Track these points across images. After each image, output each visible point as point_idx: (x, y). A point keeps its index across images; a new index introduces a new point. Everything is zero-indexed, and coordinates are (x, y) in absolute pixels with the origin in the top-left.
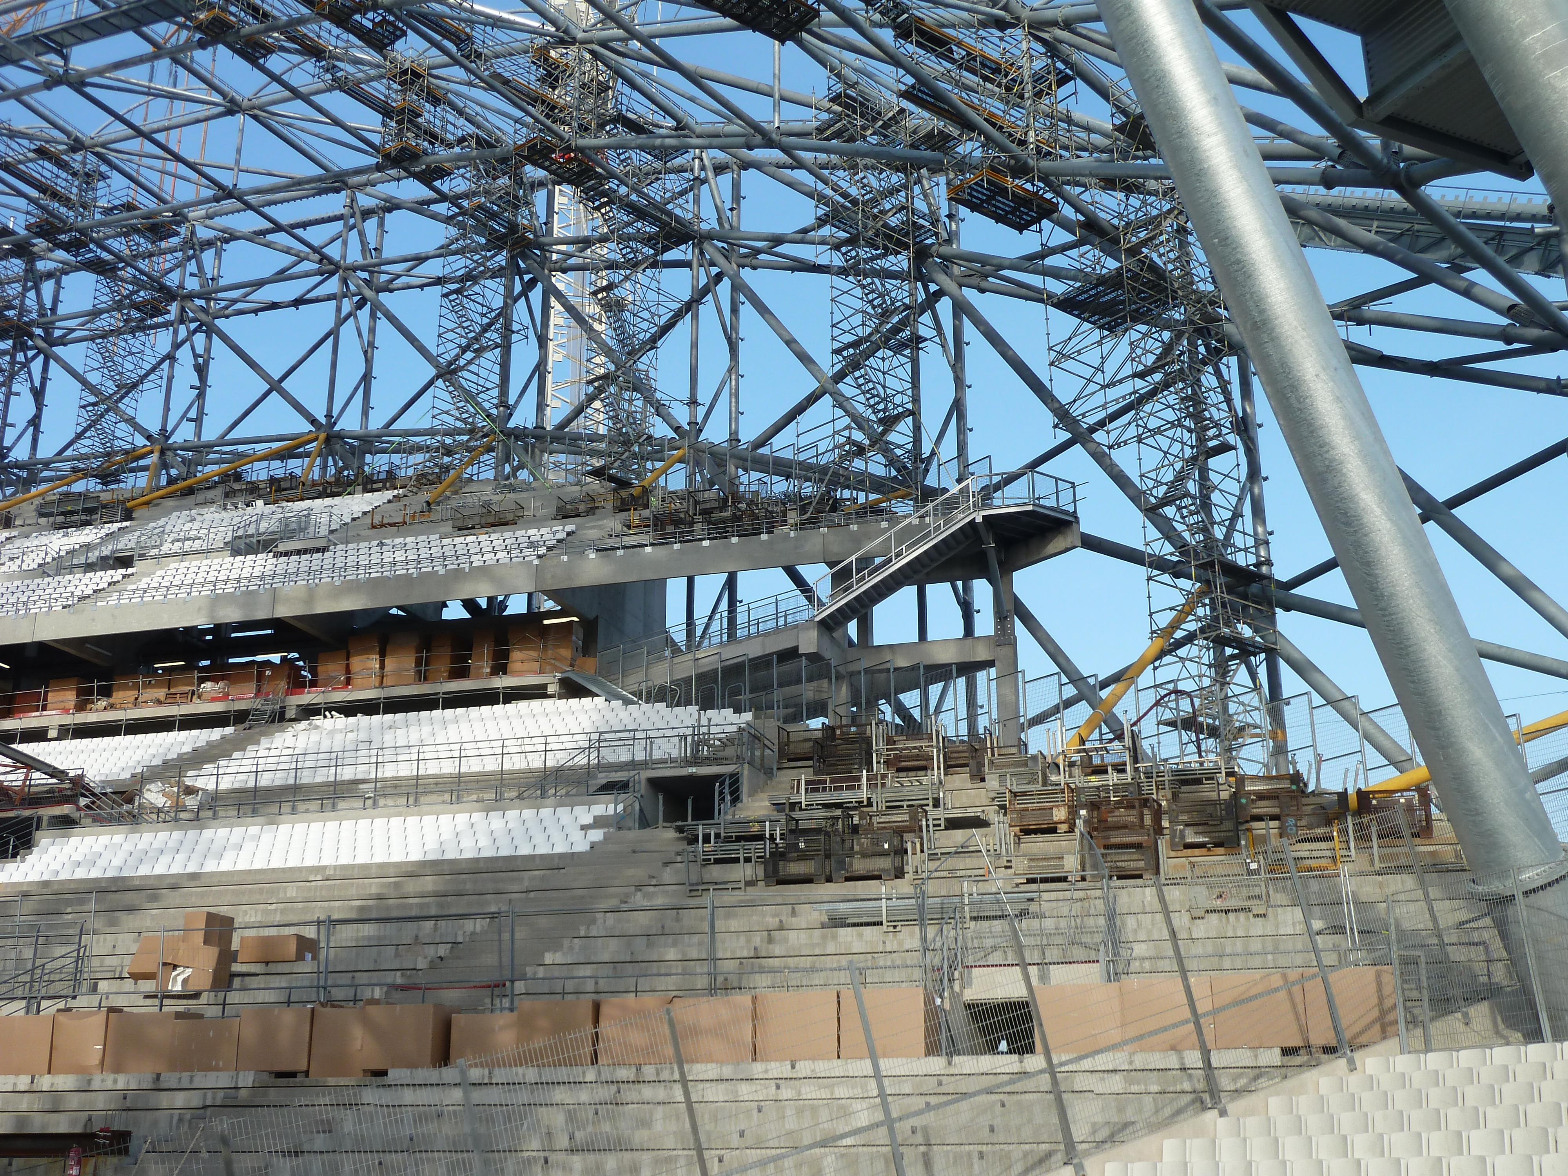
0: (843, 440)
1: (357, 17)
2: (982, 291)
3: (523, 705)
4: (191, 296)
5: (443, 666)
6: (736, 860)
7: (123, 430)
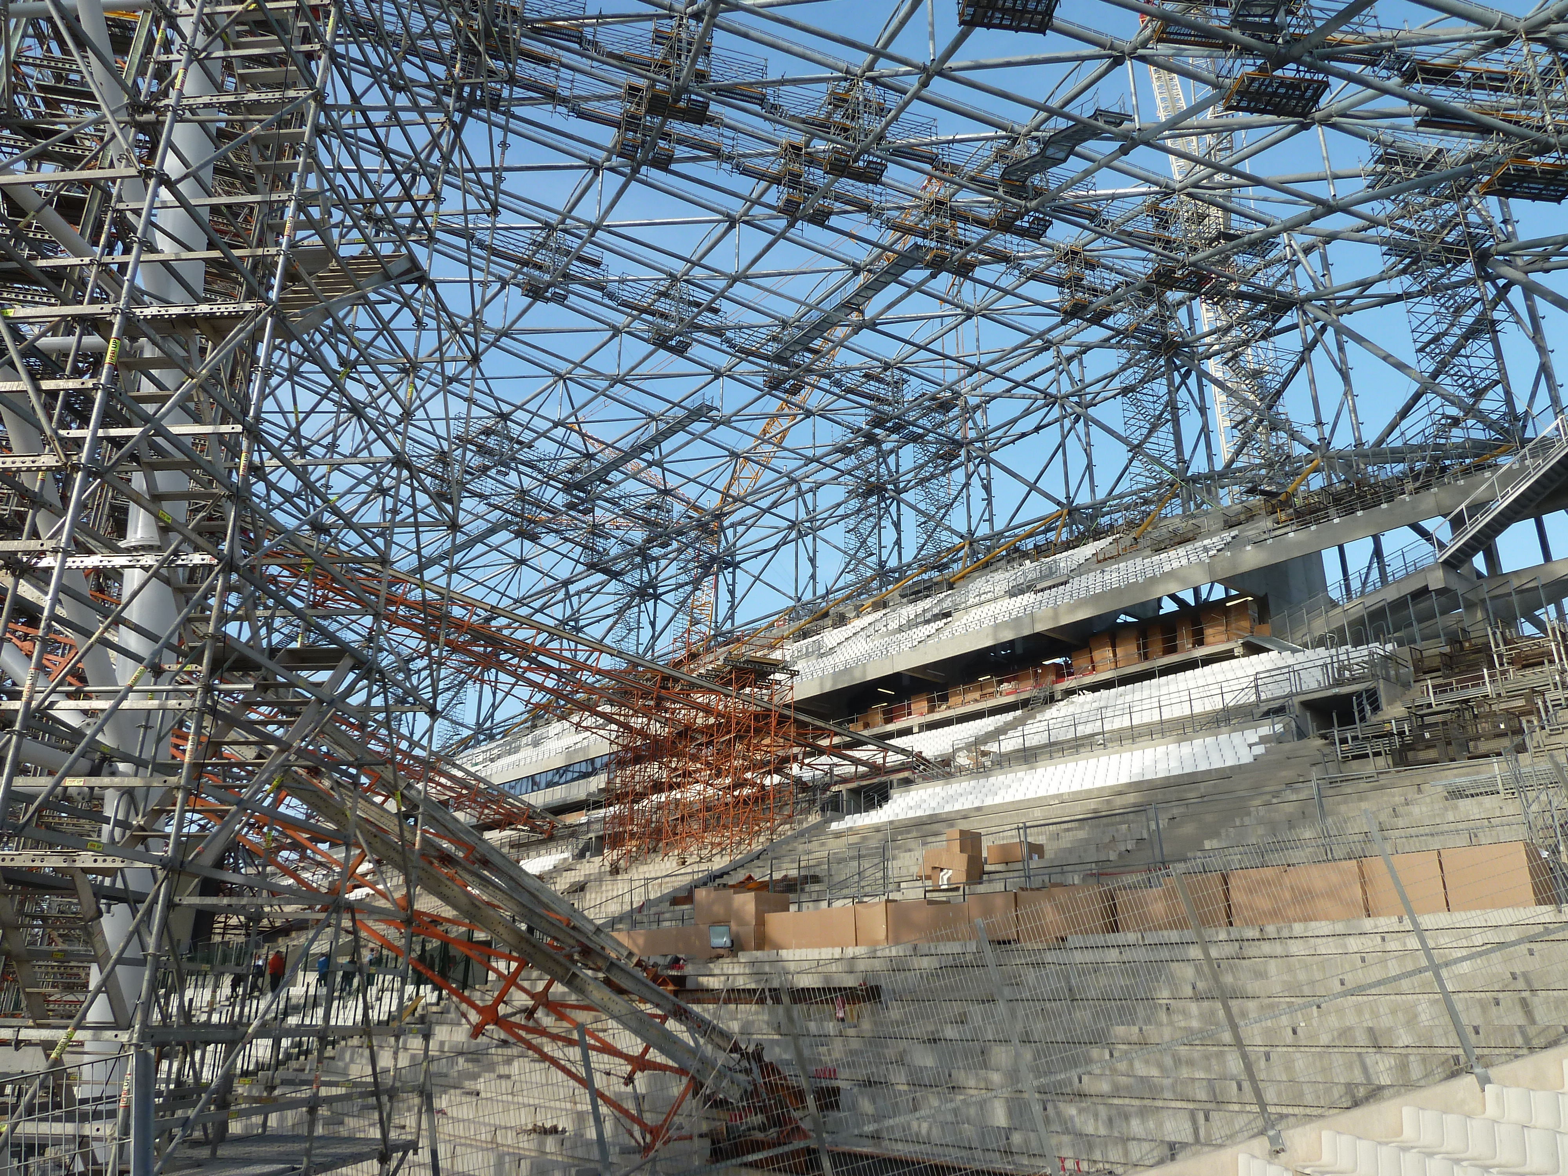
0: (1439, 417)
1: (1018, 223)
2: (1547, 271)
3: (1216, 666)
4: (971, 442)
5: (1157, 646)
6: (1366, 756)
7: (945, 535)
